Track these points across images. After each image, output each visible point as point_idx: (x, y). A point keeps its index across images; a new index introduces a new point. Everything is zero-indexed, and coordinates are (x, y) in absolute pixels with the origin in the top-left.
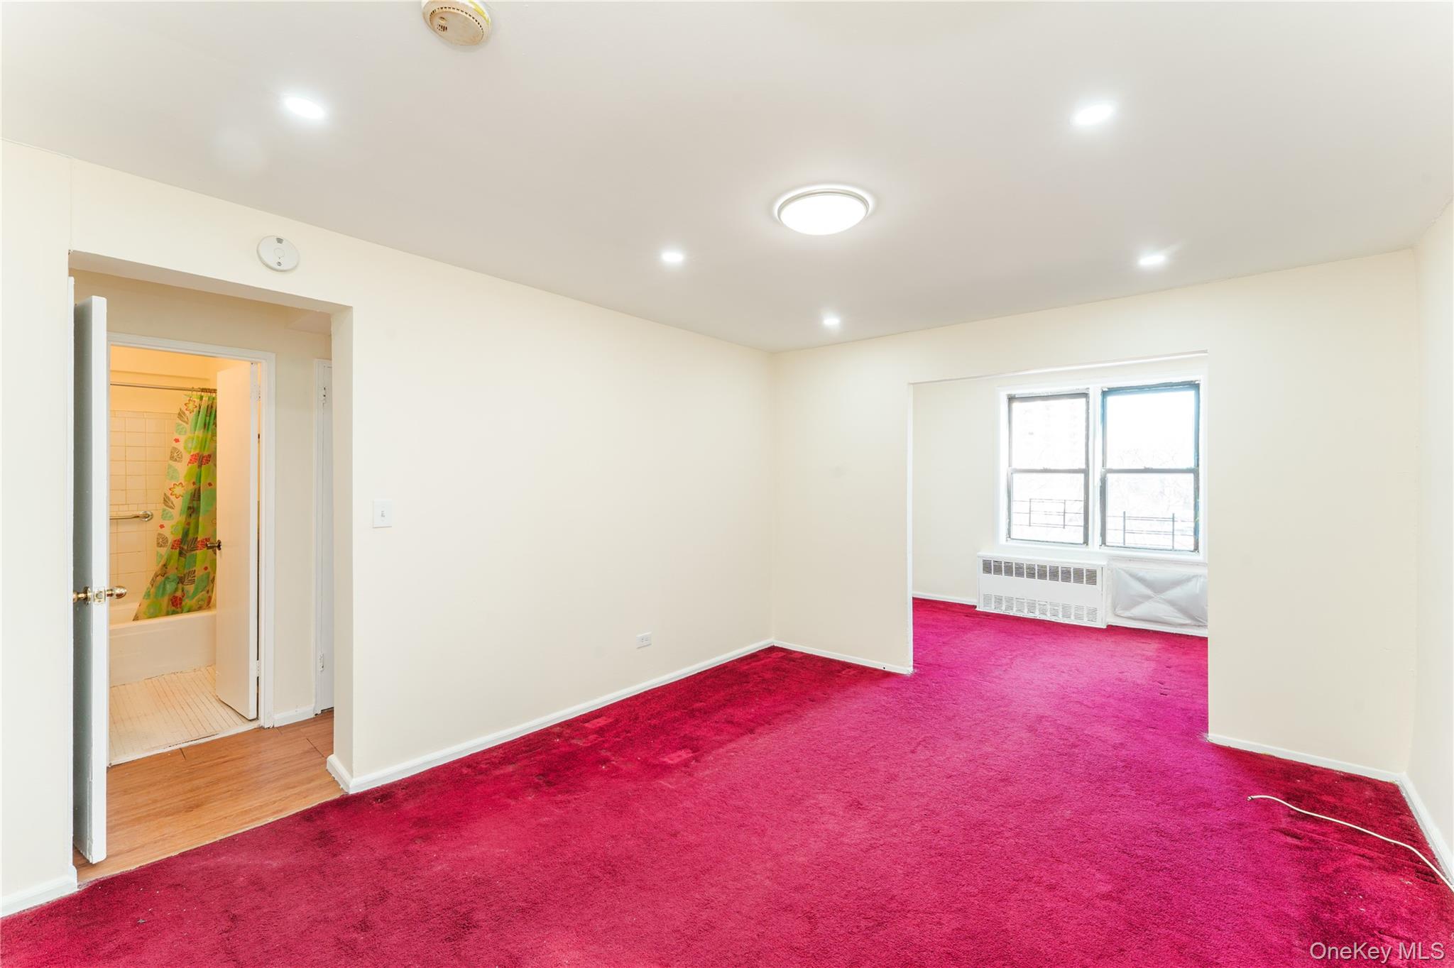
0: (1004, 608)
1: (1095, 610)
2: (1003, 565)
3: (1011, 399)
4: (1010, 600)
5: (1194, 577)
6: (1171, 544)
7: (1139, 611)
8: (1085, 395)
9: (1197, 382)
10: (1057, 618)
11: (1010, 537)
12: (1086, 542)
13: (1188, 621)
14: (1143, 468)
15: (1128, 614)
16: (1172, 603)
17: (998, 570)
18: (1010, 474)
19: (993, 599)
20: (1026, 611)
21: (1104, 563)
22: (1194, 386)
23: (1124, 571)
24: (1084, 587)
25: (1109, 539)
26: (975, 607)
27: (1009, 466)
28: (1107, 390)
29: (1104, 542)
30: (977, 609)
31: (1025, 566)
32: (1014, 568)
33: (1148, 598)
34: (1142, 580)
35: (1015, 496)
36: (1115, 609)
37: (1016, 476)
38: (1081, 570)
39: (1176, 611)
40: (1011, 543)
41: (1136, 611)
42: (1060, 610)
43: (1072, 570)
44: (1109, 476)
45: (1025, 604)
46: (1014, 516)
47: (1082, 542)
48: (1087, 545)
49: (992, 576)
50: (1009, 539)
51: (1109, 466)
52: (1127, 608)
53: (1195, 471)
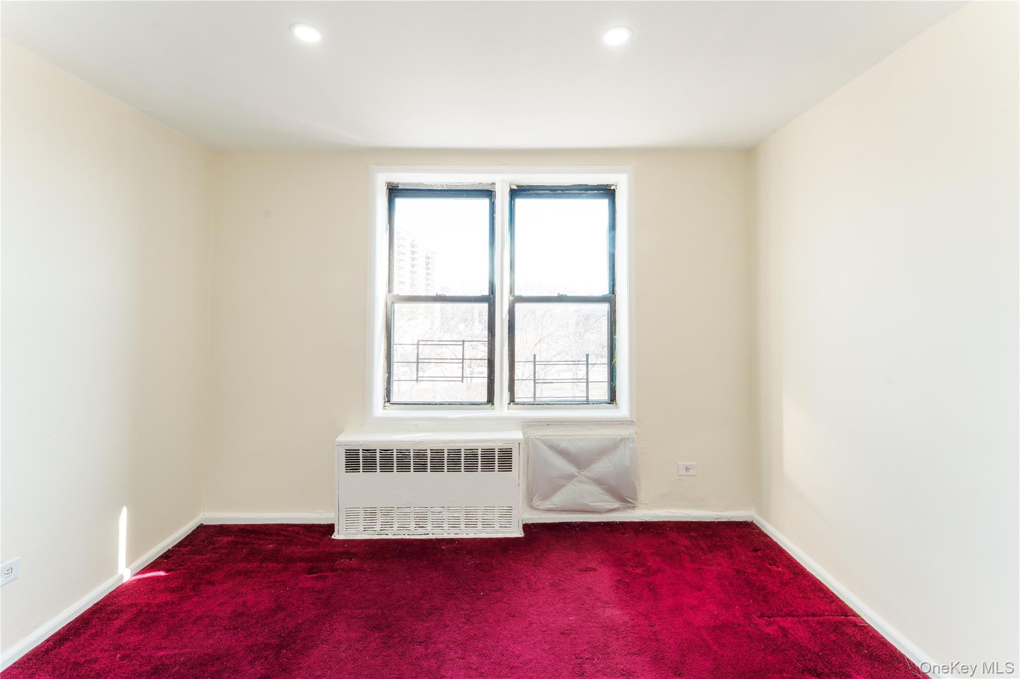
0: (378, 527)
1: (510, 509)
2: (378, 455)
3: (394, 191)
4: (388, 512)
5: (622, 440)
6: (585, 395)
7: (559, 499)
8: (488, 193)
9: (612, 188)
10: (457, 531)
11: (389, 401)
12: (491, 400)
13: (617, 505)
14: (556, 295)
15: (547, 505)
16: (599, 482)
17: (370, 465)
18: (389, 304)
19: (362, 515)
20: (412, 526)
21: (518, 435)
22: (608, 192)
23: (542, 441)
24: (496, 476)
25: (519, 396)
26: (330, 528)
27: (389, 292)
28: (516, 188)
29: (512, 400)
30: (336, 536)
31: (412, 454)
32: (395, 458)
33: (571, 477)
34: (563, 453)
35: (396, 338)
36: (531, 501)
37: (398, 307)
38: (492, 451)
39: (602, 492)
40: (393, 412)
41: (558, 499)
42: (462, 515)
43: (480, 453)
44: (518, 307)
45: (412, 515)
46: (396, 367)
47: (485, 400)
48: (493, 404)
49: (361, 476)
50: (387, 404)
51: (517, 293)
52: (546, 497)
53: (610, 299)
